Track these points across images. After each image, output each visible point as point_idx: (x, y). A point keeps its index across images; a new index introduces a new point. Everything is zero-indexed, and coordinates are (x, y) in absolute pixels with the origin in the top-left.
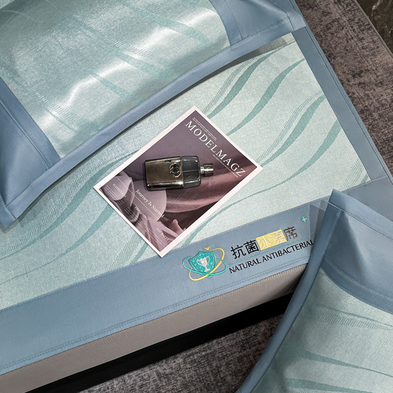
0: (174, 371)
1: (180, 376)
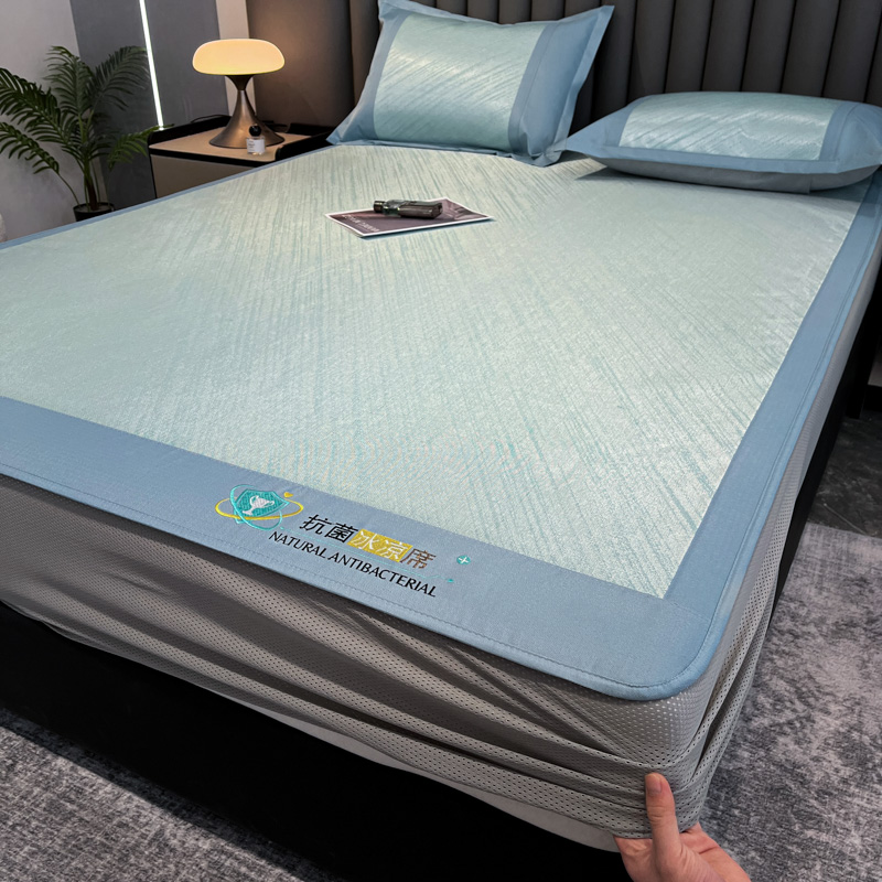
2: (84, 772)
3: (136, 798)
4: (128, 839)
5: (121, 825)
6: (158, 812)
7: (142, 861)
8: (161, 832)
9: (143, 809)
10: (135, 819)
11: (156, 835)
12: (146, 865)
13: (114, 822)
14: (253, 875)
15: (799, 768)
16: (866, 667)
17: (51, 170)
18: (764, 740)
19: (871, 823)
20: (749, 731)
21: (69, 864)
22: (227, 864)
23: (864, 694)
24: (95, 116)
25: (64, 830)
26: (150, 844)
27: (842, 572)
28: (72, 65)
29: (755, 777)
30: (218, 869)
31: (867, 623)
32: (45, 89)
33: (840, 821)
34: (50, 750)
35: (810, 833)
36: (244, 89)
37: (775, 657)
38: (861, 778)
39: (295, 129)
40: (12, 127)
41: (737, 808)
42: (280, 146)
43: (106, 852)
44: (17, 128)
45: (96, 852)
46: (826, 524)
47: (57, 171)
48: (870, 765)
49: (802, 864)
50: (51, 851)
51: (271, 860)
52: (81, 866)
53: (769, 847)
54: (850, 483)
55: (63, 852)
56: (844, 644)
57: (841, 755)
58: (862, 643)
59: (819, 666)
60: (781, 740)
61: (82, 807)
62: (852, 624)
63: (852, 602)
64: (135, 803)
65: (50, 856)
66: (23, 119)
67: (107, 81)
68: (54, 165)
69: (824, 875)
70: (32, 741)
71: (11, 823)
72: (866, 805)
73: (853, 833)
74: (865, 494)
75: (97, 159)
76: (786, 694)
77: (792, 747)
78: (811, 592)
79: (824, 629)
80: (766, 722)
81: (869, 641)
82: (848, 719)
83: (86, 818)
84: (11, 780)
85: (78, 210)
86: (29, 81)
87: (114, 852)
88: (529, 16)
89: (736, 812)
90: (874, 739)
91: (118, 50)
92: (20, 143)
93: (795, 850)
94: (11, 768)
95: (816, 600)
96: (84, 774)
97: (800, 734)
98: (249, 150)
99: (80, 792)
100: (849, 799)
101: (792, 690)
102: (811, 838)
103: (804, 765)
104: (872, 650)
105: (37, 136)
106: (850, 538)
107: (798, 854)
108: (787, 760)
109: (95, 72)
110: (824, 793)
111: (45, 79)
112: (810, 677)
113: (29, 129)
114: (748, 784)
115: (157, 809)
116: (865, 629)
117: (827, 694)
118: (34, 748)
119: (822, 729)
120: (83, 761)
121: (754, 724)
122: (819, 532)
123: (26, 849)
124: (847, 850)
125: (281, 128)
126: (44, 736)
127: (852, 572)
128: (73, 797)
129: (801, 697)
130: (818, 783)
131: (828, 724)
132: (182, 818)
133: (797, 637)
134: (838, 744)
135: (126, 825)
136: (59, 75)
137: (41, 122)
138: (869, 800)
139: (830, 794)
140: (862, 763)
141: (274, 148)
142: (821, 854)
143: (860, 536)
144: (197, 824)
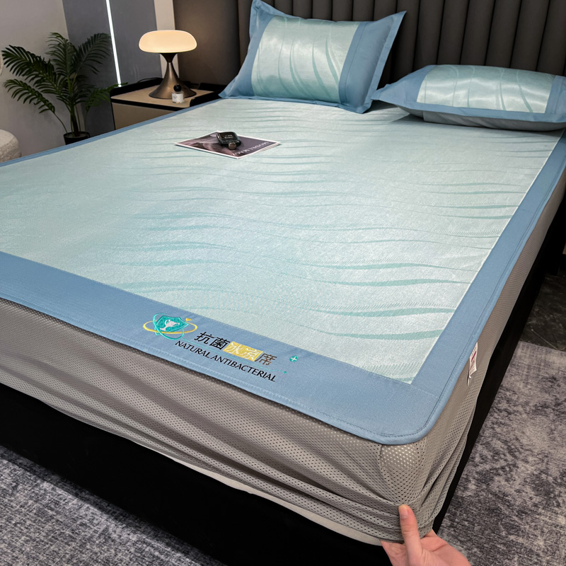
0: (118, 540)
1: (115, 551)
2: (60, 491)
3: (92, 508)
4: (86, 533)
5: (82, 524)
6: (105, 516)
7: (95, 547)
8: (106, 529)
9: (96, 514)
10: (91, 521)
11: (103, 531)
12: (96, 550)
13: (78, 523)
14: (162, 557)
15: (507, 496)
16: (553, 434)
17: (50, 112)
18: (485, 478)
19: (551, 532)
20: (477, 473)
21: (49, 548)
22: (147, 550)
23: (551, 451)
24: (77, 77)
25: (47, 527)
26: (99, 537)
27: (541, 373)
28: (64, 45)
29: (479, 501)
30: (141, 553)
31: (555, 406)
32: (46, 60)
33: (531, 530)
34: (40, 477)
35: (512, 537)
36: (171, 62)
37: (495, 426)
38: (546, 504)
39: (203, 87)
40: (25, 84)
41: (467, 521)
42: (193, 98)
43: (72, 541)
44: (29, 84)
45: (66, 541)
46: (533, 343)
47: (54, 112)
48: (552, 495)
49: (506, 556)
50: (38, 540)
51: (174, 548)
52: (56, 549)
53: (485, 545)
54: (548, 316)
55: (46, 541)
56: (539, 418)
57: (534, 489)
58: (551, 418)
59: (523, 433)
60: (496, 478)
61: (58, 513)
62: (545, 406)
63: (546, 392)
64: (91, 511)
65: (37, 543)
66: (33, 79)
67: (85, 56)
68: (52, 108)
69: (520, 564)
70: (28, 471)
71: (14, 522)
72: (548, 520)
73: (539, 538)
74: (558, 323)
75: (80, 104)
76: (501, 450)
77: (503, 483)
78: (520, 385)
79: (528, 409)
80: (488, 467)
81: (556, 417)
82: (539, 466)
83: (60, 520)
84: (14, 495)
85: (67, 137)
86: (36, 55)
87: (77, 541)
88: (351, 18)
89: (466, 523)
90: (555, 479)
91: (93, 35)
92: (30, 94)
93: (502, 547)
94: (15, 488)
95: (523, 390)
96: (60, 493)
97: (509, 475)
98: (174, 100)
99: (57, 503)
100: (537, 517)
101: (506, 447)
102: (512, 540)
103: (510, 495)
104: (557, 423)
105: (41, 90)
106: (547, 351)
107: (504, 550)
108: (500, 491)
109: (78, 49)
110: (522, 512)
111: (47, 53)
112: (517, 439)
113: (36, 85)
114: (474, 506)
115: (104, 515)
116: (554, 410)
117: (528, 450)
118: (30, 476)
119: (523, 472)
120: (60, 484)
121: (479, 469)
122: (528, 347)
123: (23, 538)
124: (535, 549)
125: (195, 86)
126: (36, 468)
127: (547, 373)
128: (53, 506)
129: (511, 451)
130: (518, 506)
131: (526, 469)
132: (120, 521)
133: (510, 413)
134: (533, 482)
135: (85, 525)
136: (55, 51)
137: (44, 81)
138: (550, 518)
139: (526, 513)
140: (548, 493)
141: (190, 99)
142: (519, 551)
143: (553, 350)
144: (128, 525)
